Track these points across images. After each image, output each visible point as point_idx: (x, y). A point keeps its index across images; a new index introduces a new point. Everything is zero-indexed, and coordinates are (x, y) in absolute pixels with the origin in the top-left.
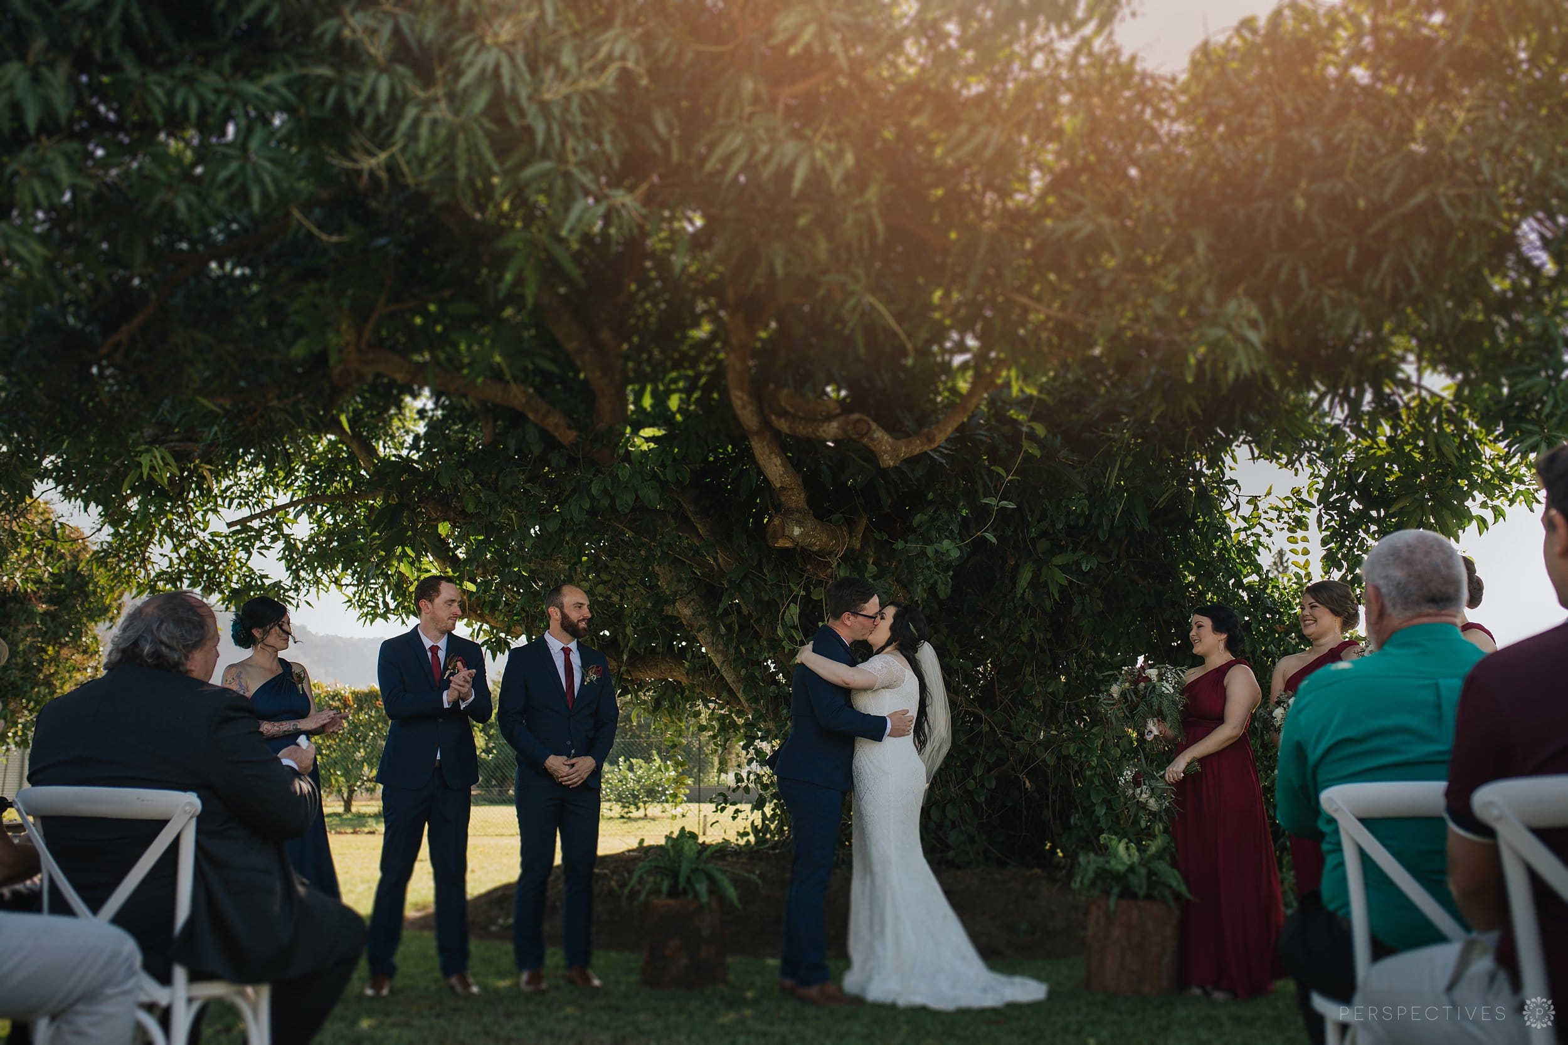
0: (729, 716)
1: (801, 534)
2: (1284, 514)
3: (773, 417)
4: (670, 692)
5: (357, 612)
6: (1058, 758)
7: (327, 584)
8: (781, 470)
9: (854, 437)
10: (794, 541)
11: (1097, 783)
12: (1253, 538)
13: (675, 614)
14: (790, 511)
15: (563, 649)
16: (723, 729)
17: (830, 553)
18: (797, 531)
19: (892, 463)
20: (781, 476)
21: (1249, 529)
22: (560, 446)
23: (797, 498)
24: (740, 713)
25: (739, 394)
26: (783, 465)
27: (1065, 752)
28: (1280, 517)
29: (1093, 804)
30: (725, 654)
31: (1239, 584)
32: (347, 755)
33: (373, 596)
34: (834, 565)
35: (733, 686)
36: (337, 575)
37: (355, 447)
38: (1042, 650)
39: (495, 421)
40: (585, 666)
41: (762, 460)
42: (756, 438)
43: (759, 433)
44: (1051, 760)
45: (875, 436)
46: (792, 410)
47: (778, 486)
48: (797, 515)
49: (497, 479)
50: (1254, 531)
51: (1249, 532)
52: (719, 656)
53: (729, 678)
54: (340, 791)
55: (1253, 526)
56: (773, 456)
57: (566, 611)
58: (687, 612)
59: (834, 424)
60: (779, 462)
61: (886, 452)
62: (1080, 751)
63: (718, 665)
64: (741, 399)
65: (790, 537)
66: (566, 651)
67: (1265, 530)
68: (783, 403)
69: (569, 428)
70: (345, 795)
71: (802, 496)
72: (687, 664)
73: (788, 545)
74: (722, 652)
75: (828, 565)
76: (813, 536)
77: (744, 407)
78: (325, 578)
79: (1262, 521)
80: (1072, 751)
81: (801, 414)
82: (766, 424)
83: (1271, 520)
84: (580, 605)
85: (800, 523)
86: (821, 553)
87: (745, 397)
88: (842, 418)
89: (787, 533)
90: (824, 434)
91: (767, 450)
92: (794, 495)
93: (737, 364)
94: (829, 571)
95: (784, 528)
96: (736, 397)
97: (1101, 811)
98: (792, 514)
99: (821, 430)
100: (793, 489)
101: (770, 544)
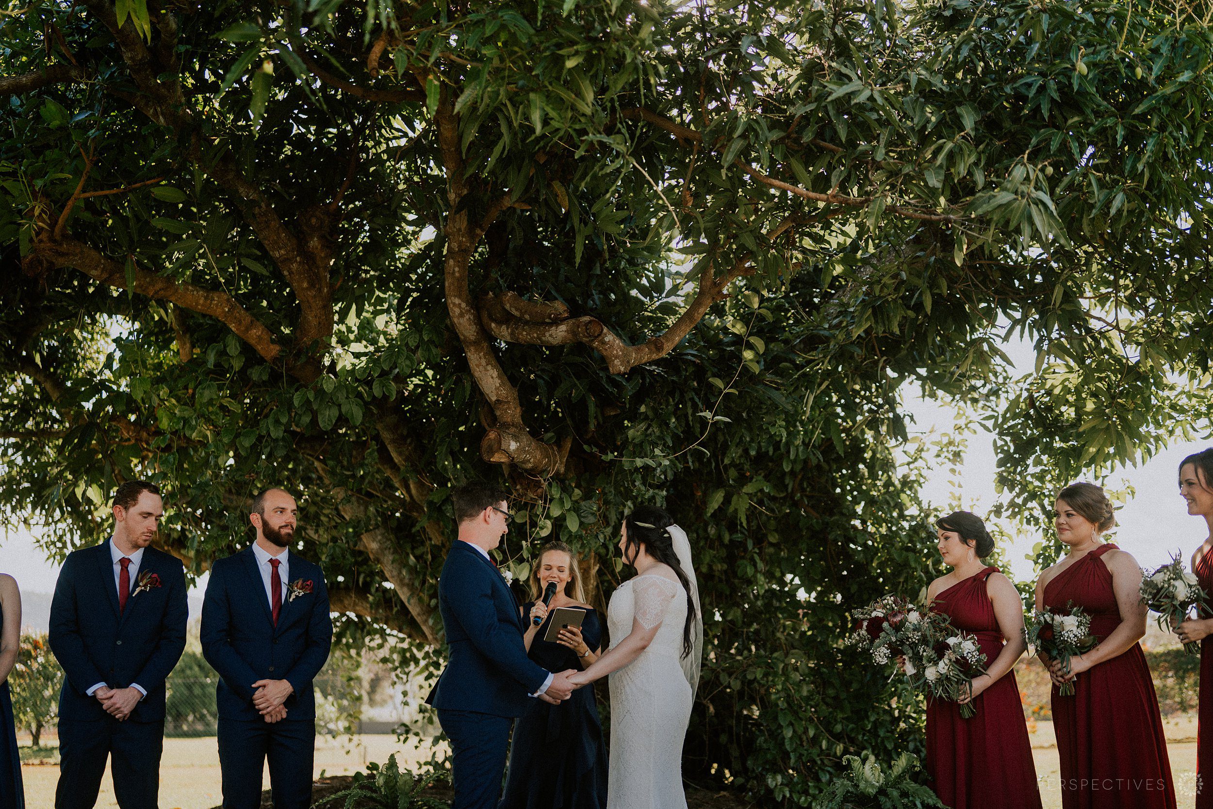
0: (409, 650)
1: (517, 449)
3: (493, 325)
4: (352, 628)
5: (46, 553)
6: (743, 683)
7: (16, 524)
8: (497, 382)
9: (585, 339)
10: (509, 456)
12: (916, 472)
13: (362, 549)
14: (505, 426)
15: (270, 560)
16: (405, 662)
17: (541, 472)
18: (513, 446)
19: (622, 369)
20: (497, 388)
22: (261, 361)
23: (512, 413)
24: (420, 647)
25: (457, 301)
26: (499, 377)
27: (750, 677)
29: (781, 727)
30: (411, 587)
31: (902, 516)
32: (36, 693)
33: (61, 537)
34: (545, 485)
35: (419, 619)
36: (26, 515)
37: (48, 386)
38: (721, 581)
39: (193, 347)
40: (292, 578)
41: (478, 372)
42: (472, 349)
43: (476, 343)
44: (736, 685)
45: (606, 339)
46: (517, 313)
47: (494, 399)
48: (512, 430)
49: (194, 394)
51: (912, 466)
52: (405, 589)
53: (414, 610)
54: (29, 726)
56: (489, 367)
57: (268, 518)
58: (374, 546)
59: (563, 328)
60: (495, 374)
61: (617, 357)
62: (766, 675)
63: (404, 598)
64: (459, 306)
65: (506, 452)
66: (275, 563)
68: (507, 307)
69: (273, 342)
70: (34, 730)
71: (518, 410)
72: (371, 598)
73: (504, 459)
74: (408, 585)
75: (538, 485)
76: (528, 452)
77: (461, 315)
78: (14, 519)
80: (758, 675)
81: (527, 317)
82: (483, 333)
84: (282, 510)
85: (516, 438)
86: (533, 472)
87: (463, 305)
88: (571, 322)
89: (503, 447)
90: (550, 339)
91: (483, 362)
92: (509, 408)
93: (457, 269)
94: (540, 490)
95: (500, 443)
96: (454, 304)
97: (788, 733)
98: (508, 428)
99: (547, 334)
100: (508, 402)
101: (486, 458)
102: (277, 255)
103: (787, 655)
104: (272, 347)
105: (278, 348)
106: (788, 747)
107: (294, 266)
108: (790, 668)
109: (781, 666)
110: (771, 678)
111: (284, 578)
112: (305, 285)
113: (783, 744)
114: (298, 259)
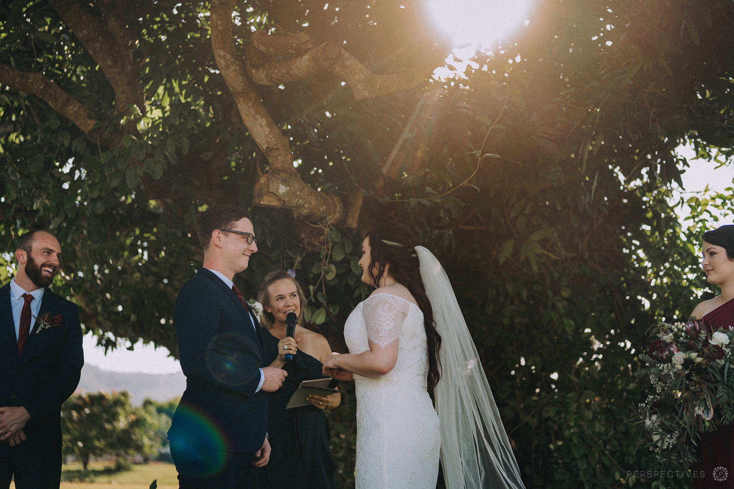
1: (288, 193)
2: (727, 201)
3: (254, 71)
8: (267, 130)
10: (280, 200)
11: (576, 441)
14: (276, 171)
15: (24, 296)
17: (320, 219)
18: (282, 189)
20: (267, 136)
21: (697, 216)
22: (80, 133)
23: (283, 158)
25: (222, 53)
26: (269, 125)
27: (545, 415)
28: (724, 204)
29: (574, 459)
34: (328, 233)
40: (41, 312)
41: (248, 122)
42: (241, 99)
43: (244, 93)
44: (534, 422)
45: (348, 63)
47: (265, 147)
48: (283, 175)
50: (701, 217)
51: (697, 219)
55: (701, 213)
56: (258, 117)
57: (33, 255)
59: (306, 57)
60: (264, 122)
61: (359, 81)
62: (558, 413)
64: (224, 57)
65: (275, 195)
66: (28, 299)
67: (711, 216)
68: (255, 44)
69: (90, 118)
71: (289, 157)
73: (274, 203)
75: (320, 232)
76: (301, 198)
79: (709, 208)
80: (552, 414)
82: (249, 81)
83: (717, 206)
84: (49, 252)
85: (285, 182)
86: (311, 218)
87: (228, 56)
88: (313, 51)
89: (271, 190)
90: (297, 71)
91: (252, 111)
92: (279, 155)
93: (219, 22)
94: (322, 237)
95: (268, 186)
96: (219, 56)
97: (582, 465)
98: (279, 174)
99: (294, 67)
100: (278, 149)
101: (256, 201)
102: (81, 36)
103: (580, 395)
104: (89, 122)
105: (94, 122)
106: (582, 478)
107: (97, 45)
108: (583, 407)
109: (575, 405)
110: (563, 416)
111: (35, 312)
112: (109, 63)
113: (578, 476)
114: (100, 38)
